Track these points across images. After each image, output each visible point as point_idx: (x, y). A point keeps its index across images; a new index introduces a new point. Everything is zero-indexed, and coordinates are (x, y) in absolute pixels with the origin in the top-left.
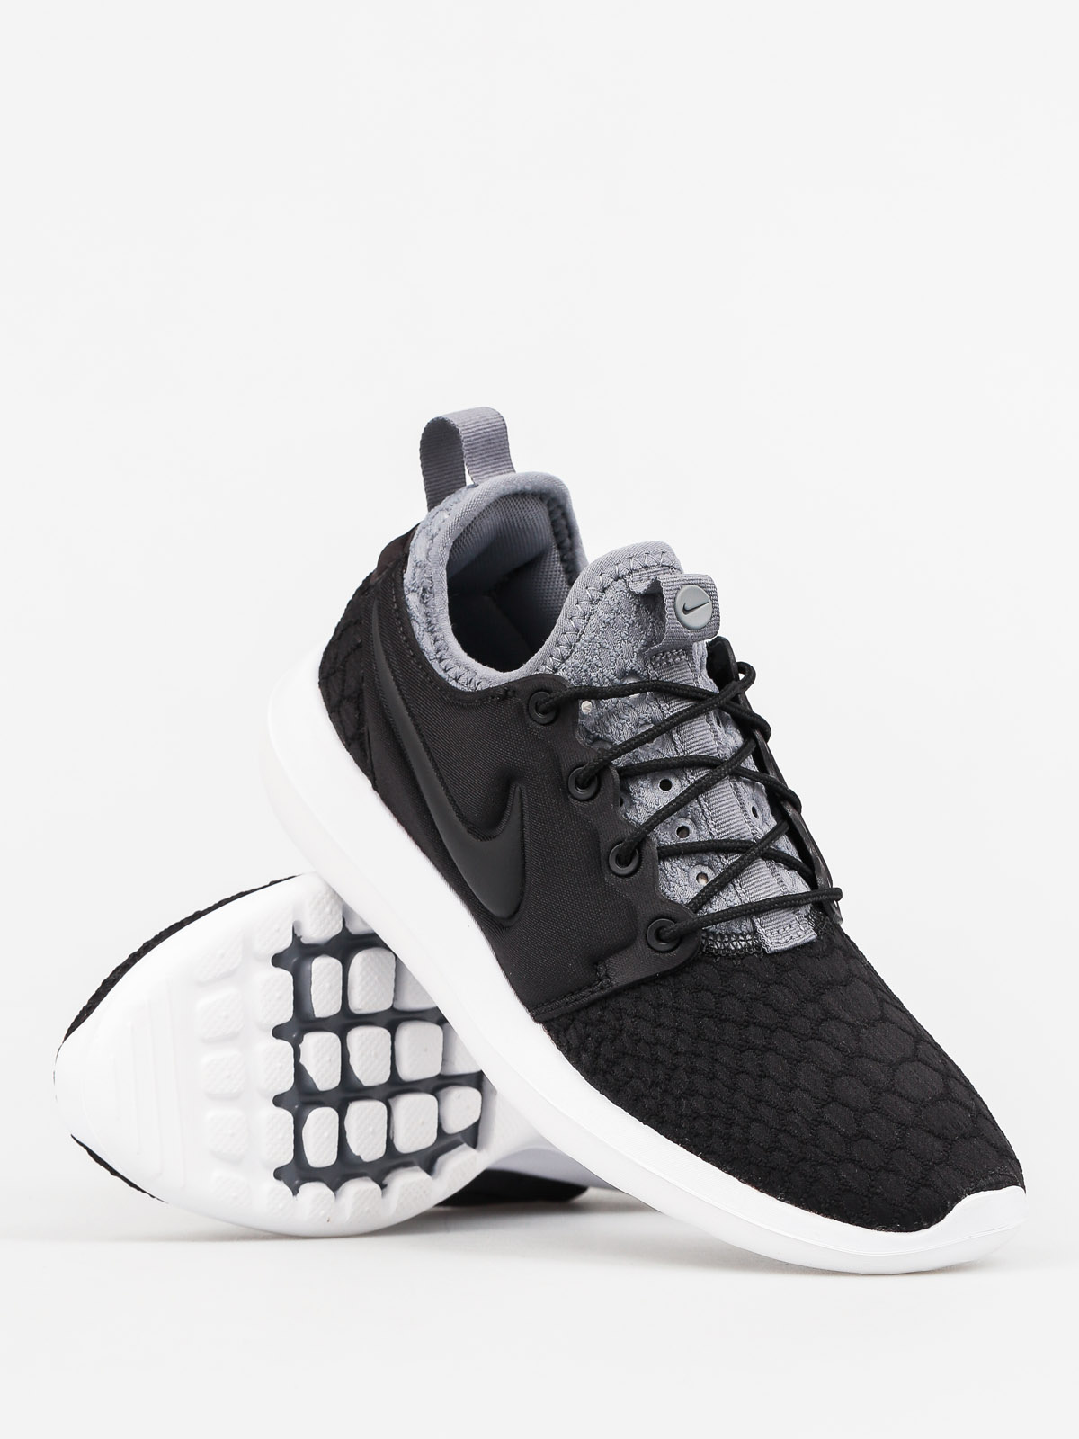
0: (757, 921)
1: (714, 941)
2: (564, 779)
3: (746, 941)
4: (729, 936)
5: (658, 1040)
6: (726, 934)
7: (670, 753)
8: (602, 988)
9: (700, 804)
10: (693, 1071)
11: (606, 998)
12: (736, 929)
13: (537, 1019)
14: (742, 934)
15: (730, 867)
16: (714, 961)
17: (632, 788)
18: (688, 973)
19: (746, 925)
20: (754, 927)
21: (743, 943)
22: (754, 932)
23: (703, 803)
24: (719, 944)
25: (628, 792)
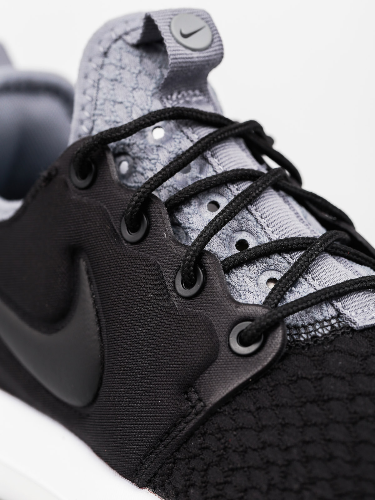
0: (339, 305)
1: (300, 335)
2: (118, 231)
3: (332, 326)
4: (313, 325)
5: (264, 443)
6: (310, 324)
7: (209, 173)
8: (196, 414)
9: (252, 214)
10: (307, 460)
11: (203, 422)
12: (319, 317)
13: (141, 486)
14: (325, 320)
15: (296, 263)
16: (303, 352)
17: (180, 218)
18: (279, 368)
19: (329, 311)
20: (337, 310)
21: (329, 328)
22: (339, 315)
23: (254, 212)
24: (304, 336)
25: (179, 225)
